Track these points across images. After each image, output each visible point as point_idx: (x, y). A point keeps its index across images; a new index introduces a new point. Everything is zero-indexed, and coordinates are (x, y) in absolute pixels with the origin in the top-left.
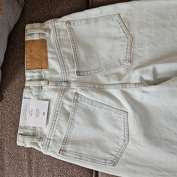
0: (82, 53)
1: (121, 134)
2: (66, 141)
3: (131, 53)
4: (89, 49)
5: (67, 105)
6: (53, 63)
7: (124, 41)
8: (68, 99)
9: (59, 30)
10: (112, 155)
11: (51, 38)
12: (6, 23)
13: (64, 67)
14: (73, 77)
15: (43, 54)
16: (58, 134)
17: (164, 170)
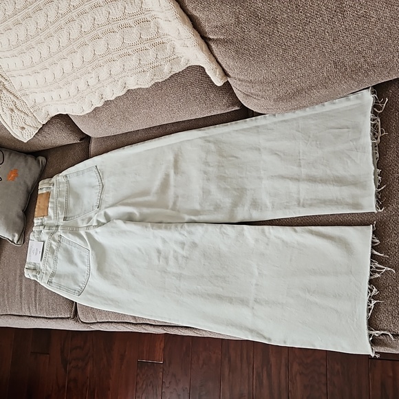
0: (71, 201)
1: (86, 268)
2: (53, 275)
3: (101, 199)
4: (78, 197)
5: (54, 245)
6: (51, 212)
7: (97, 189)
8: (54, 240)
9: (60, 183)
10: (80, 286)
11: (54, 190)
12: (22, 183)
13: (56, 214)
14: (61, 222)
15: (46, 205)
16: (48, 269)
17: (110, 300)
